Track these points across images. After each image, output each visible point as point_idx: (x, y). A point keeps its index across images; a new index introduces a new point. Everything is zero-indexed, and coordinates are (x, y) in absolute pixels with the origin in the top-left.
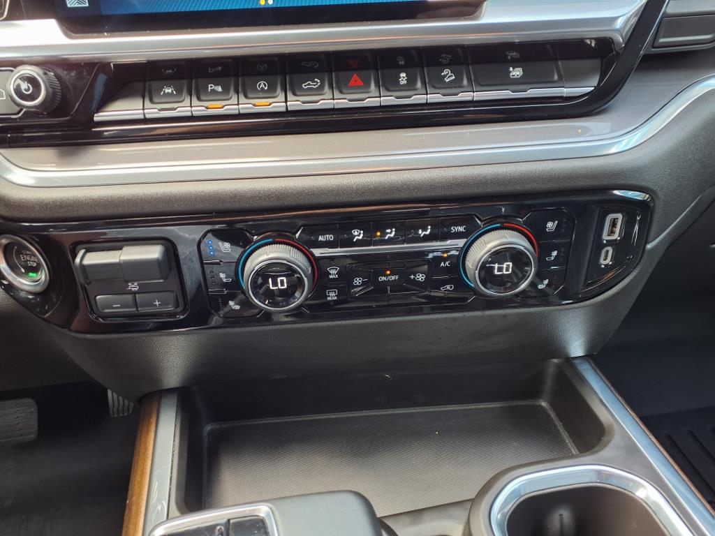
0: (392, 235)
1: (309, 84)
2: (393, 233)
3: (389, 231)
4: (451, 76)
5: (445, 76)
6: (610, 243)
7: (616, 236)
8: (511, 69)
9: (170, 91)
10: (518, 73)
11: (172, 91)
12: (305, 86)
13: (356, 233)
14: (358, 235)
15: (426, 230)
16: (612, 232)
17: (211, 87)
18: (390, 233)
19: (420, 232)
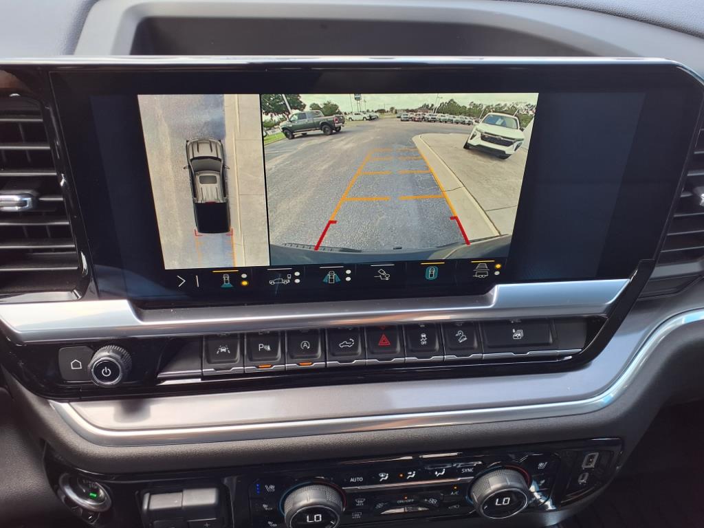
0: (413, 476)
1: (345, 344)
2: (414, 475)
3: (410, 473)
4: (464, 337)
5: (459, 337)
6: (587, 470)
7: (592, 465)
8: (514, 331)
9: (224, 350)
10: (519, 335)
11: (227, 351)
12: (342, 345)
13: (382, 476)
14: (384, 476)
15: (441, 472)
16: (589, 462)
17: (261, 346)
18: (411, 475)
19: (436, 473)
